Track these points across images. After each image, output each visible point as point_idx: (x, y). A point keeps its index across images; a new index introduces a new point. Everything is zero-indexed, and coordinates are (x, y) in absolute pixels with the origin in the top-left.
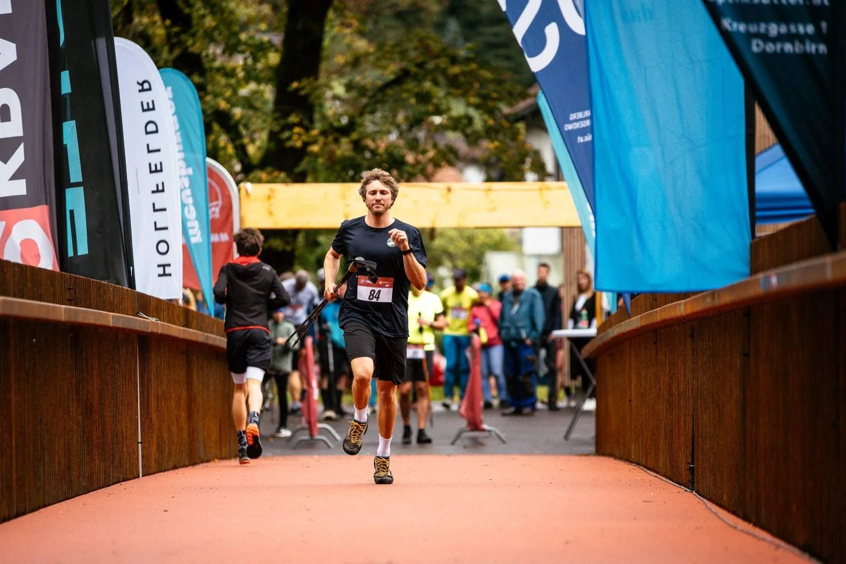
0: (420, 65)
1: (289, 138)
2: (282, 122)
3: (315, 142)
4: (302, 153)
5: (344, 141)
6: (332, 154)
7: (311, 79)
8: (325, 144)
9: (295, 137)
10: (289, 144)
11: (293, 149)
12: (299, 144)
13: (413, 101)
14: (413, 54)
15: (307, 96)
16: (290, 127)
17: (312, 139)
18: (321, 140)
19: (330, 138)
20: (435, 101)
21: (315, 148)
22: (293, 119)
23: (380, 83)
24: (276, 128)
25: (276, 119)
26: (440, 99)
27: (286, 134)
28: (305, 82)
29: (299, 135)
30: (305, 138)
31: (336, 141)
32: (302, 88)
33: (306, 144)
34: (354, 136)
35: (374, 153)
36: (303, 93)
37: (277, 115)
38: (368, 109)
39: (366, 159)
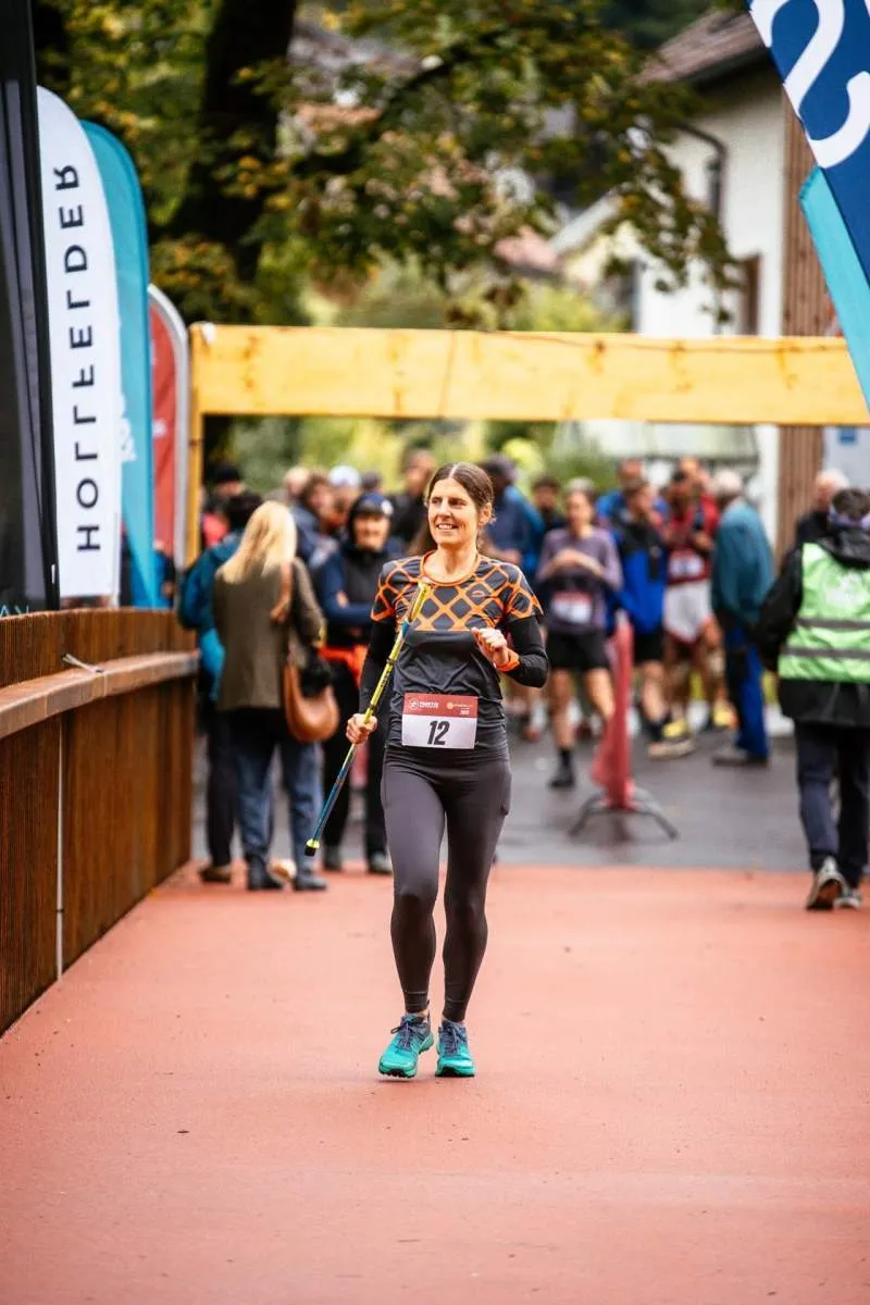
0: (488, 39)
1: (231, 180)
2: (217, 146)
3: (280, 189)
4: (255, 208)
5: (336, 184)
6: (314, 210)
7: (277, 62)
8: (302, 194)
9: (242, 177)
10: (232, 190)
11: (238, 200)
12: (249, 191)
13: (470, 109)
14: (475, 16)
15: (268, 96)
16: (234, 156)
17: (274, 183)
18: (295, 183)
19: (310, 183)
20: (515, 108)
21: (282, 201)
22: (241, 140)
23: (409, 74)
24: (207, 159)
25: (205, 140)
26: (523, 103)
27: (225, 172)
28: (265, 68)
29: (251, 172)
30: (261, 178)
31: (322, 185)
32: (258, 82)
33: (265, 192)
34: (358, 176)
35: (395, 208)
36: (259, 90)
37: (209, 131)
38: (387, 124)
39: (379, 221)
